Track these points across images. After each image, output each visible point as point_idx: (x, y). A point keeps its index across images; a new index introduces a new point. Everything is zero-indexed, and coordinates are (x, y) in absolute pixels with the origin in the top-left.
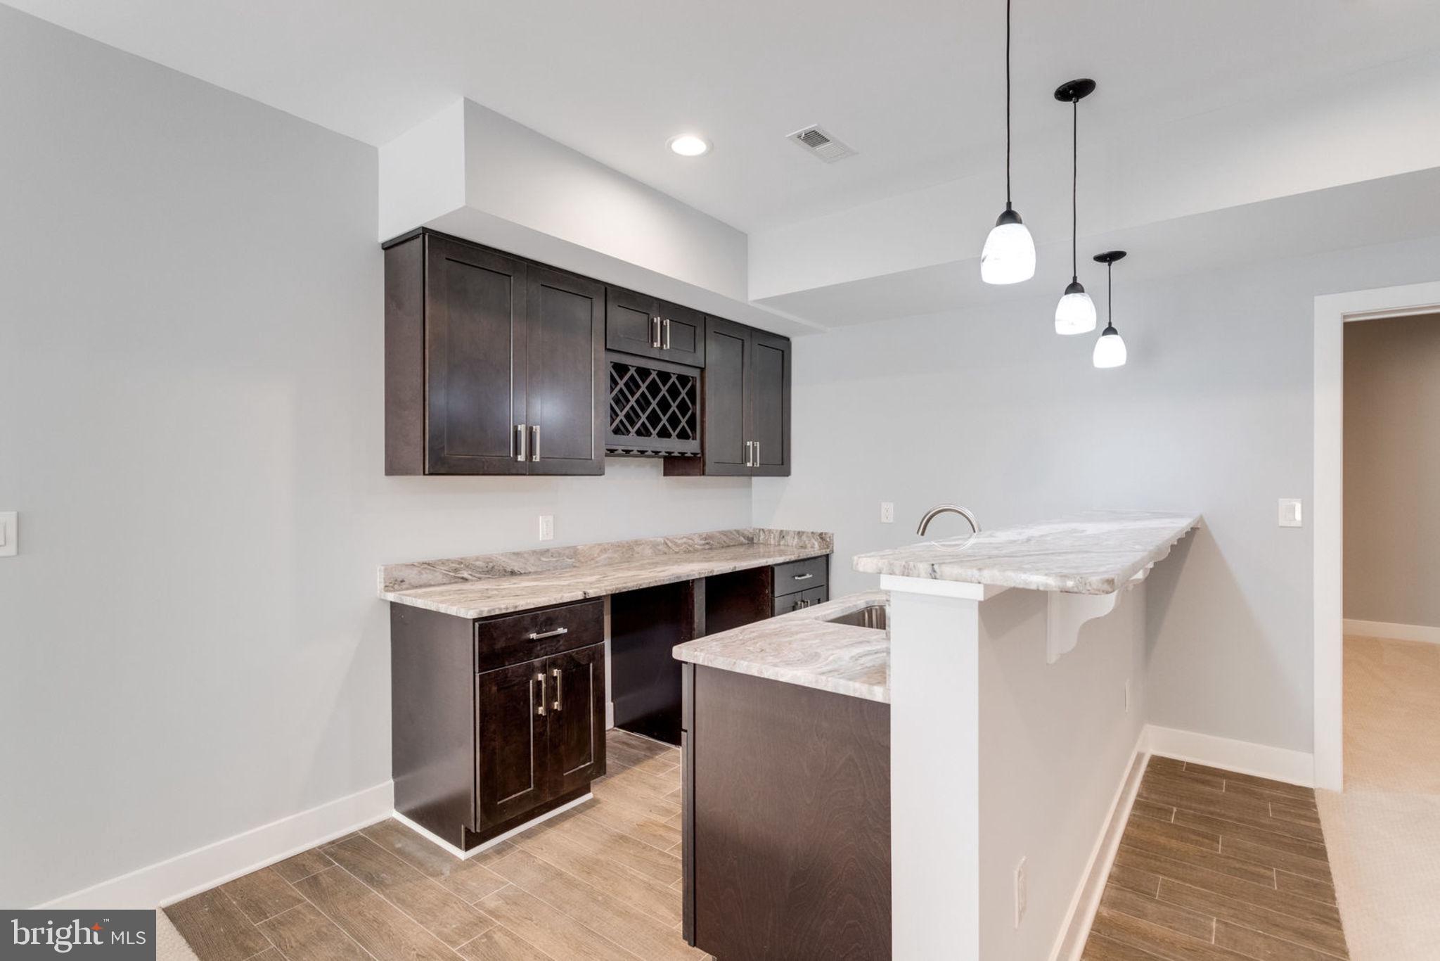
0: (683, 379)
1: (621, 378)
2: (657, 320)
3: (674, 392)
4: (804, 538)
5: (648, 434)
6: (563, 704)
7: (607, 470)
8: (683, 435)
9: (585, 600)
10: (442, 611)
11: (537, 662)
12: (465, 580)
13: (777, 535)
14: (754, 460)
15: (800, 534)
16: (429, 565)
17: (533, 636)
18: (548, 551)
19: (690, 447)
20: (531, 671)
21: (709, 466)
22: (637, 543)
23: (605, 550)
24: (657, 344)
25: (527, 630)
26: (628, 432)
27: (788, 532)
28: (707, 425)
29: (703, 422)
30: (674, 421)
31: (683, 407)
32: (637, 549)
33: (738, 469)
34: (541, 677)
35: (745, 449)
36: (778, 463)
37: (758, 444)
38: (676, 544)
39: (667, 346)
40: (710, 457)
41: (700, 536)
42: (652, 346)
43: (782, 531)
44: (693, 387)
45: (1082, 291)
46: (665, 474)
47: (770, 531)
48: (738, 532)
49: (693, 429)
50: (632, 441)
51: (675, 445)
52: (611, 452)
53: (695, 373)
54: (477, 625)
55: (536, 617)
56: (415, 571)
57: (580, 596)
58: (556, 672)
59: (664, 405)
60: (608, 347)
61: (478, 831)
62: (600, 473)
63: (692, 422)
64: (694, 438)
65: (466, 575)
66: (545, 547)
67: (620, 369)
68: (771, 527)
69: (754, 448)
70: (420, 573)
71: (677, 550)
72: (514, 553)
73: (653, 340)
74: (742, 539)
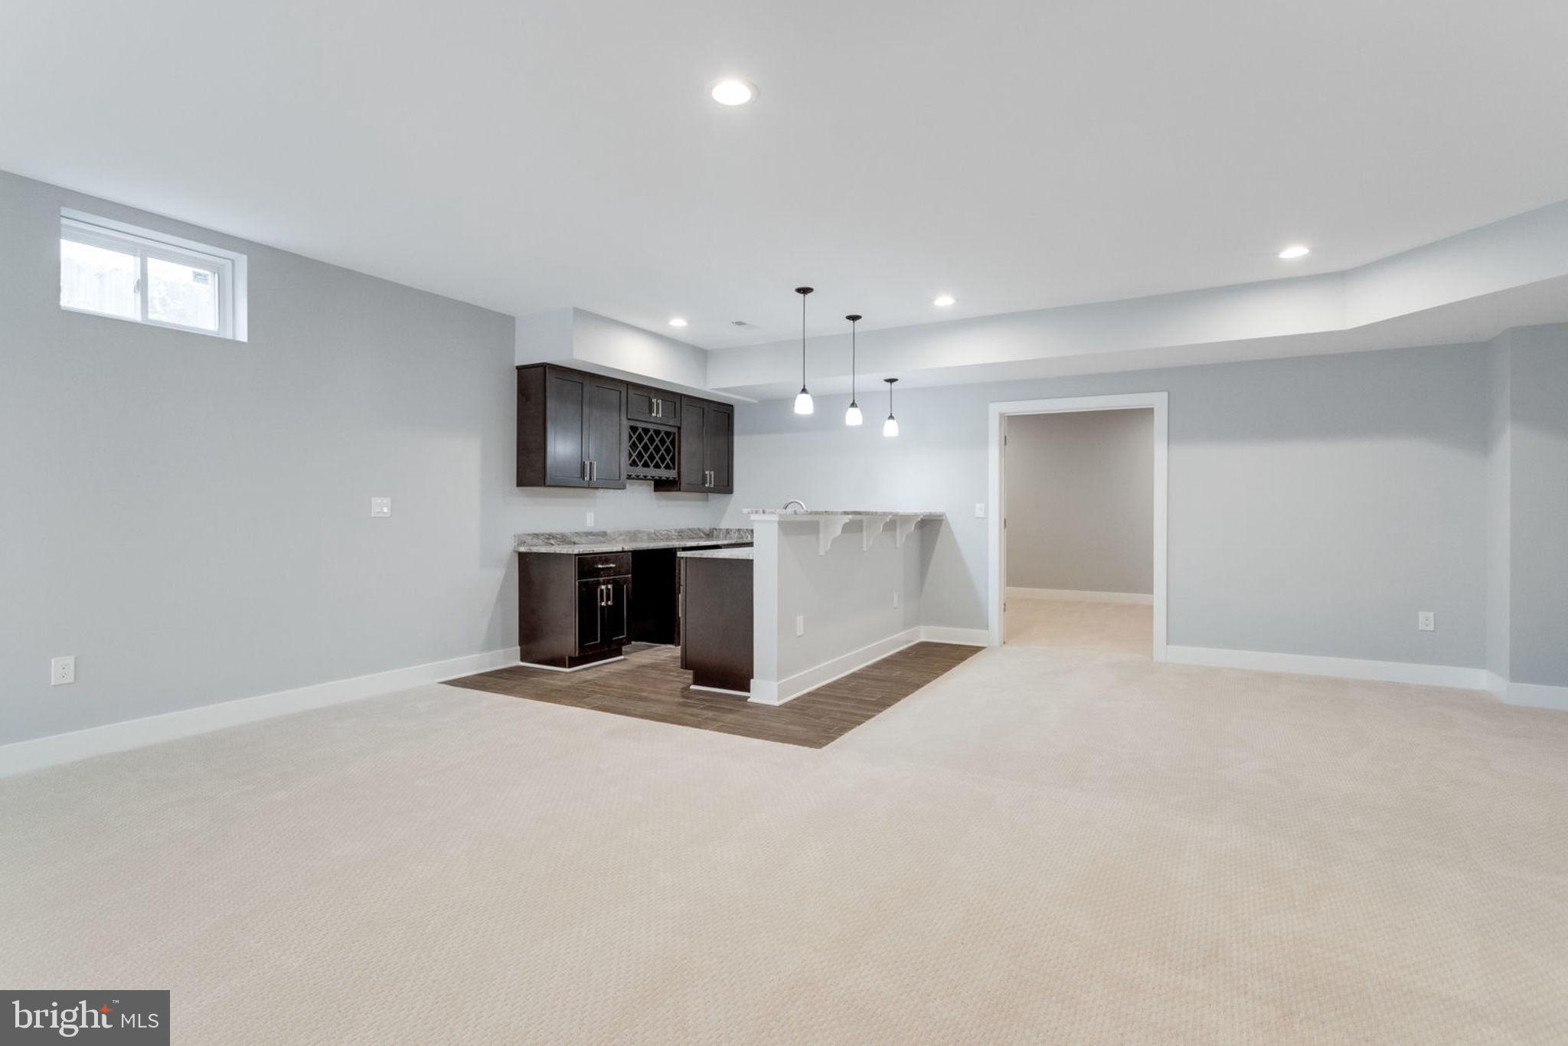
0: (668, 434)
1: (634, 434)
2: (654, 400)
3: (663, 441)
4: (742, 533)
5: (648, 466)
6: (613, 601)
7: (627, 486)
8: (668, 467)
9: (623, 552)
10: (558, 552)
11: (601, 579)
12: (552, 544)
13: (724, 531)
14: (710, 483)
15: (739, 530)
16: (536, 536)
17: (600, 566)
18: (591, 533)
19: (671, 474)
20: (599, 583)
21: (683, 485)
22: (639, 531)
23: (621, 535)
24: (654, 415)
25: (597, 564)
26: (638, 465)
27: (731, 530)
28: (682, 462)
29: (679, 459)
30: (663, 459)
31: (668, 450)
32: (640, 535)
33: (700, 488)
34: (603, 587)
35: (704, 476)
36: (725, 486)
37: (712, 473)
38: (661, 535)
39: (660, 415)
40: (684, 481)
41: (676, 530)
42: (651, 415)
43: (727, 529)
44: (674, 438)
45: (857, 407)
46: (655, 491)
47: (720, 530)
48: (699, 529)
49: (674, 464)
50: (640, 470)
51: (663, 473)
52: (629, 477)
53: (675, 430)
54: (577, 557)
55: (601, 557)
56: (531, 537)
57: (620, 549)
58: (610, 586)
59: (657, 450)
60: (629, 417)
61: (577, 655)
62: (624, 488)
63: (673, 459)
64: (674, 469)
65: (552, 542)
66: (590, 531)
67: (634, 429)
68: (721, 527)
69: (710, 476)
70: (532, 539)
71: (662, 537)
72: (576, 533)
73: (651, 412)
74: (702, 534)
